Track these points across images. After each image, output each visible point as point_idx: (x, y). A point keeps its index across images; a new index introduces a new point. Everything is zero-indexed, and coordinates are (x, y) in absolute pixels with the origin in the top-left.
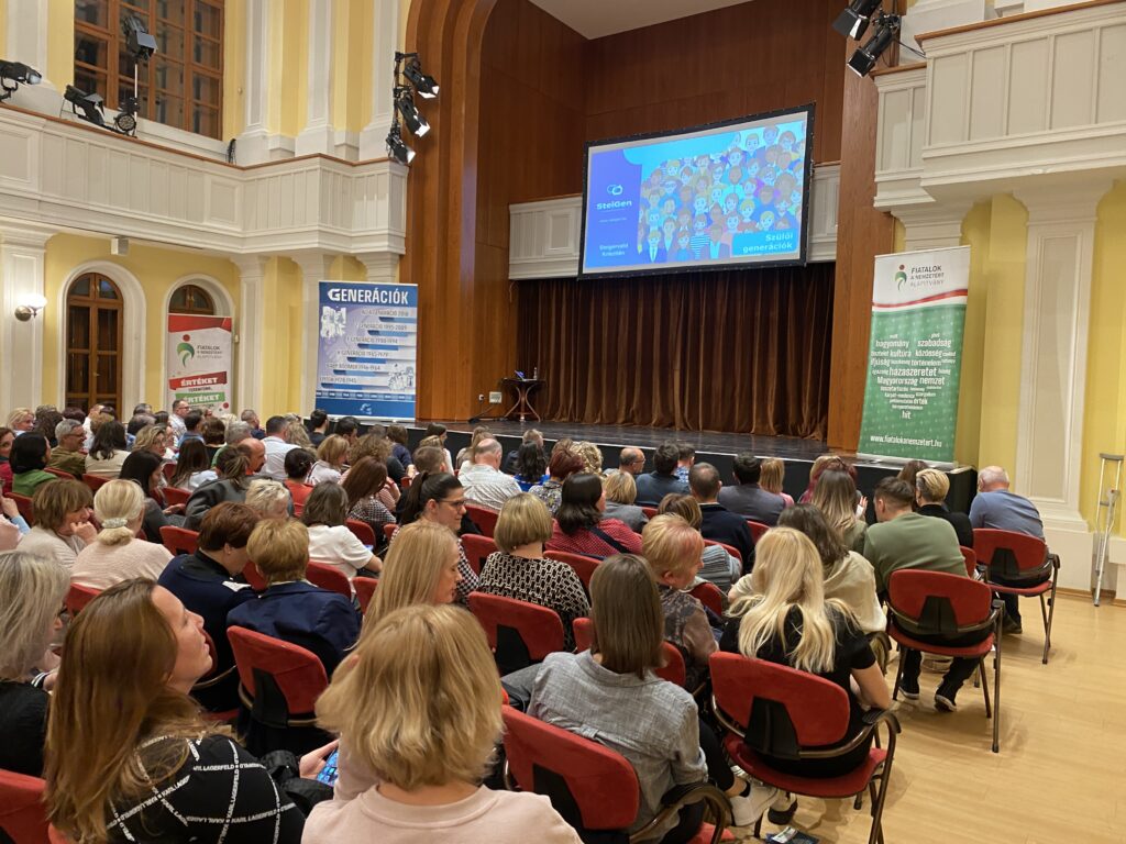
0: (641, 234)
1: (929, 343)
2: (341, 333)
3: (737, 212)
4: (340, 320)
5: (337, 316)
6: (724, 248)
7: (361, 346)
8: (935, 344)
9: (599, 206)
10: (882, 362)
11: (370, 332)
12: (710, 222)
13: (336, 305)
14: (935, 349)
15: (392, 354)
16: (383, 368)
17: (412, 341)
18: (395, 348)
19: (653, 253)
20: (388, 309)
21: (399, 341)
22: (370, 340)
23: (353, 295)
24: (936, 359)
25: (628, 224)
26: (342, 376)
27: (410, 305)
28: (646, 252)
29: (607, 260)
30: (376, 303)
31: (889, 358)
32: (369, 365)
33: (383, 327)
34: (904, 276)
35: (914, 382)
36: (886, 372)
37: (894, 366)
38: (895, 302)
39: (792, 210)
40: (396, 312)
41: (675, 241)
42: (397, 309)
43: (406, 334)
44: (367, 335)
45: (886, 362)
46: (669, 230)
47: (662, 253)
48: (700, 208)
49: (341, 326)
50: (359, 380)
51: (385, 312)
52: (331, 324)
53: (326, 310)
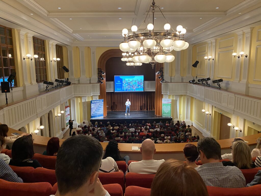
0: (123, 87)
3: (136, 86)
5: (93, 105)
6: (134, 90)
7: (97, 108)
8: (169, 107)
9: (116, 83)
12: (132, 87)
13: (93, 103)
15: (101, 109)
16: (99, 110)
19: (125, 90)
23: (95, 102)
25: (121, 86)
26: (94, 113)
27: (103, 102)
28: (124, 90)
29: (118, 90)
33: (99, 105)
34: (165, 100)
35: (167, 110)
37: (165, 108)
38: (164, 103)
39: (142, 86)
41: (128, 89)
42: (101, 103)
43: (102, 106)
46: (127, 87)
47: (126, 90)
48: (131, 85)
50: (97, 113)
51: (99, 103)
52: (93, 106)
53: (92, 104)
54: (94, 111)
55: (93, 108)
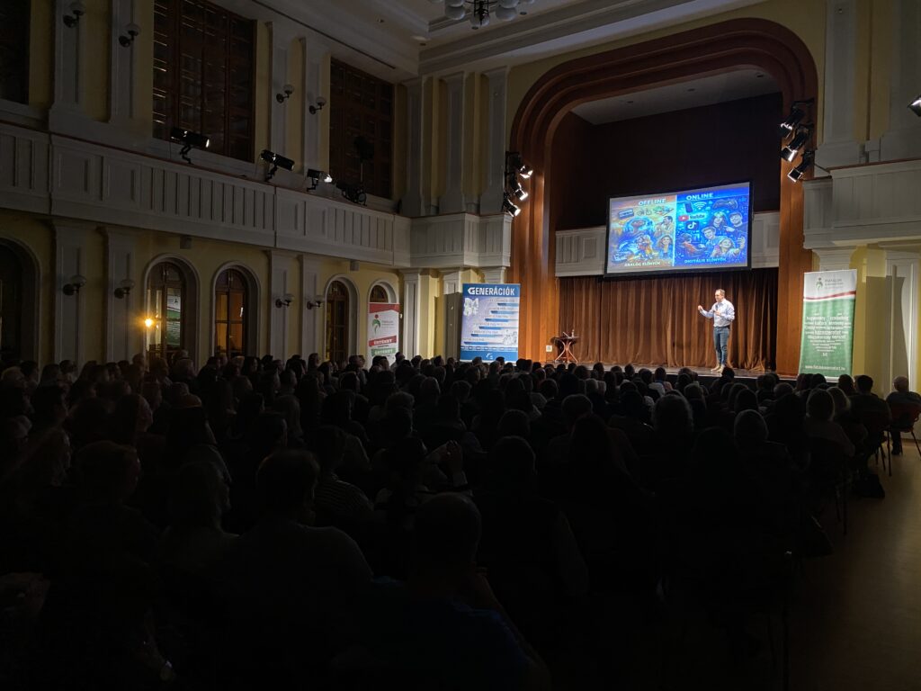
1: (835, 318)
2: (475, 313)
4: (475, 305)
5: (473, 303)
7: (487, 320)
8: (839, 318)
10: (809, 328)
11: (493, 312)
13: (473, 297)
14: (839, 321)
15: (505, 324)
16: (499, 332)
17: (517, 316)
18: (506, 321)
20: (503, 298)
21: (509, 317)
22: (492, 316)
23: (482, 291)
24: (840, 326)
26: (476, 338)
27: (516, 296)
30: (496, 295)
31: (814, 325)
32: (491, 331)
33: (499, 309)
34: (821, 283)
35: (829, 338)
36: (812, 333)
37: (817, 330)
38: (816, 296)
40: (508, 300)
43: (513, 313)
44: (491, 314)
45: (813, 328)
49: (475, 309)
50: (486, 340)
51: (502, 300)
52: (470, 308)
53: (467, 300)
54: (475, 329)
55: (473, 315)
